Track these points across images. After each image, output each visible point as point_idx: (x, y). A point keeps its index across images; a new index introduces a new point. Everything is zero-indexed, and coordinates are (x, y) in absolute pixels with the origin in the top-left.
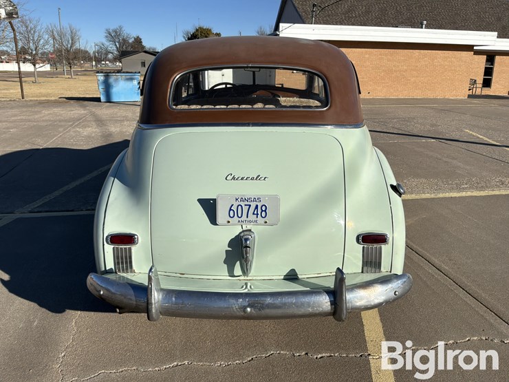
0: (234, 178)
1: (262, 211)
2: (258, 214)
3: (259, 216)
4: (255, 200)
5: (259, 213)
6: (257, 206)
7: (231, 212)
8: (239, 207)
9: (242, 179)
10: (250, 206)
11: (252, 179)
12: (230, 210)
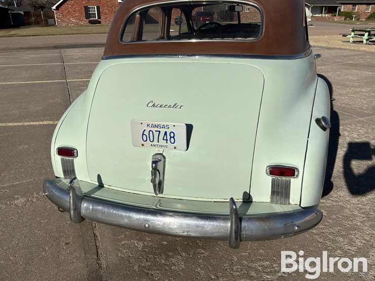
0: (154, 105)
1: (171, 137)
2: (167, 140)
3: (169, 141)
4: (164, 127)
5: (168, 138)
6: (166, 132)
7: (144, 136)
8: (151, 132)
9: (161, 106)
10: (160, 132)
11: (170, 107)
12: (143, 134)
